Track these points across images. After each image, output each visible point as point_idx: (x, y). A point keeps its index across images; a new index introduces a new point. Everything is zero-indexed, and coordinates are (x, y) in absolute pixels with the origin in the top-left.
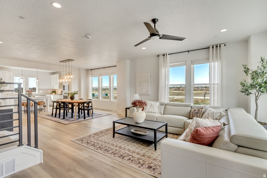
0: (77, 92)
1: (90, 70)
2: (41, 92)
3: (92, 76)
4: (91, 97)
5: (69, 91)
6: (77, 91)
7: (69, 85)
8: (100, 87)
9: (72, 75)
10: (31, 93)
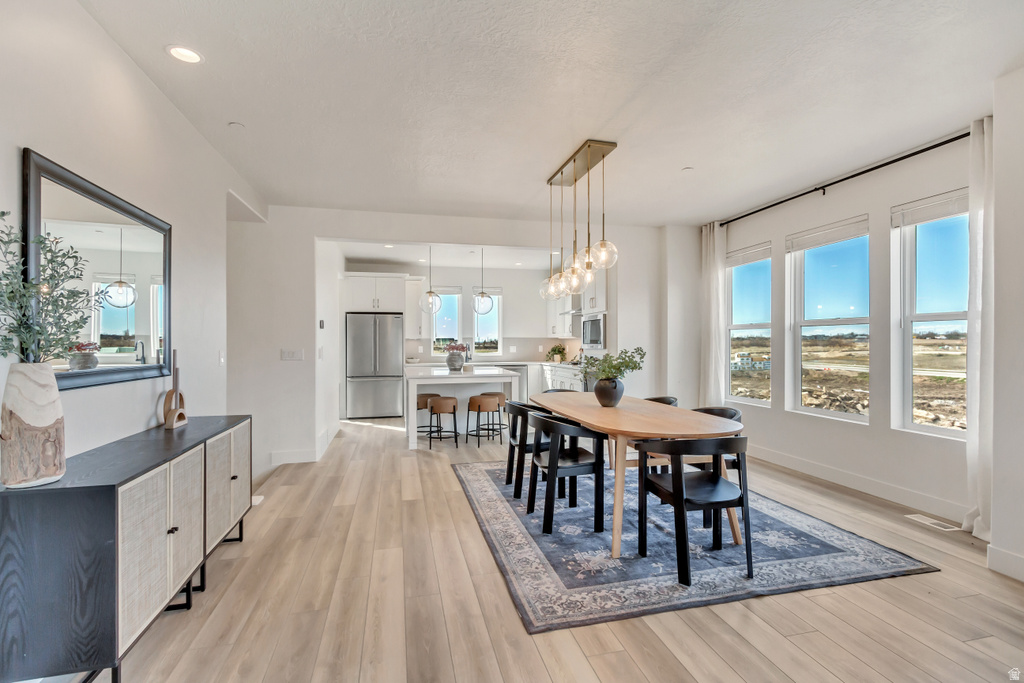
0: (637, 358)
1: (717, 225)
2: (513, 349)
3: (729, 258)
4: (721, 393)
5: (605, 347)
6: (639, 350)
7: (605, 316)
8: (788, 321)
9: (603, 243)
10: (459, 355)
